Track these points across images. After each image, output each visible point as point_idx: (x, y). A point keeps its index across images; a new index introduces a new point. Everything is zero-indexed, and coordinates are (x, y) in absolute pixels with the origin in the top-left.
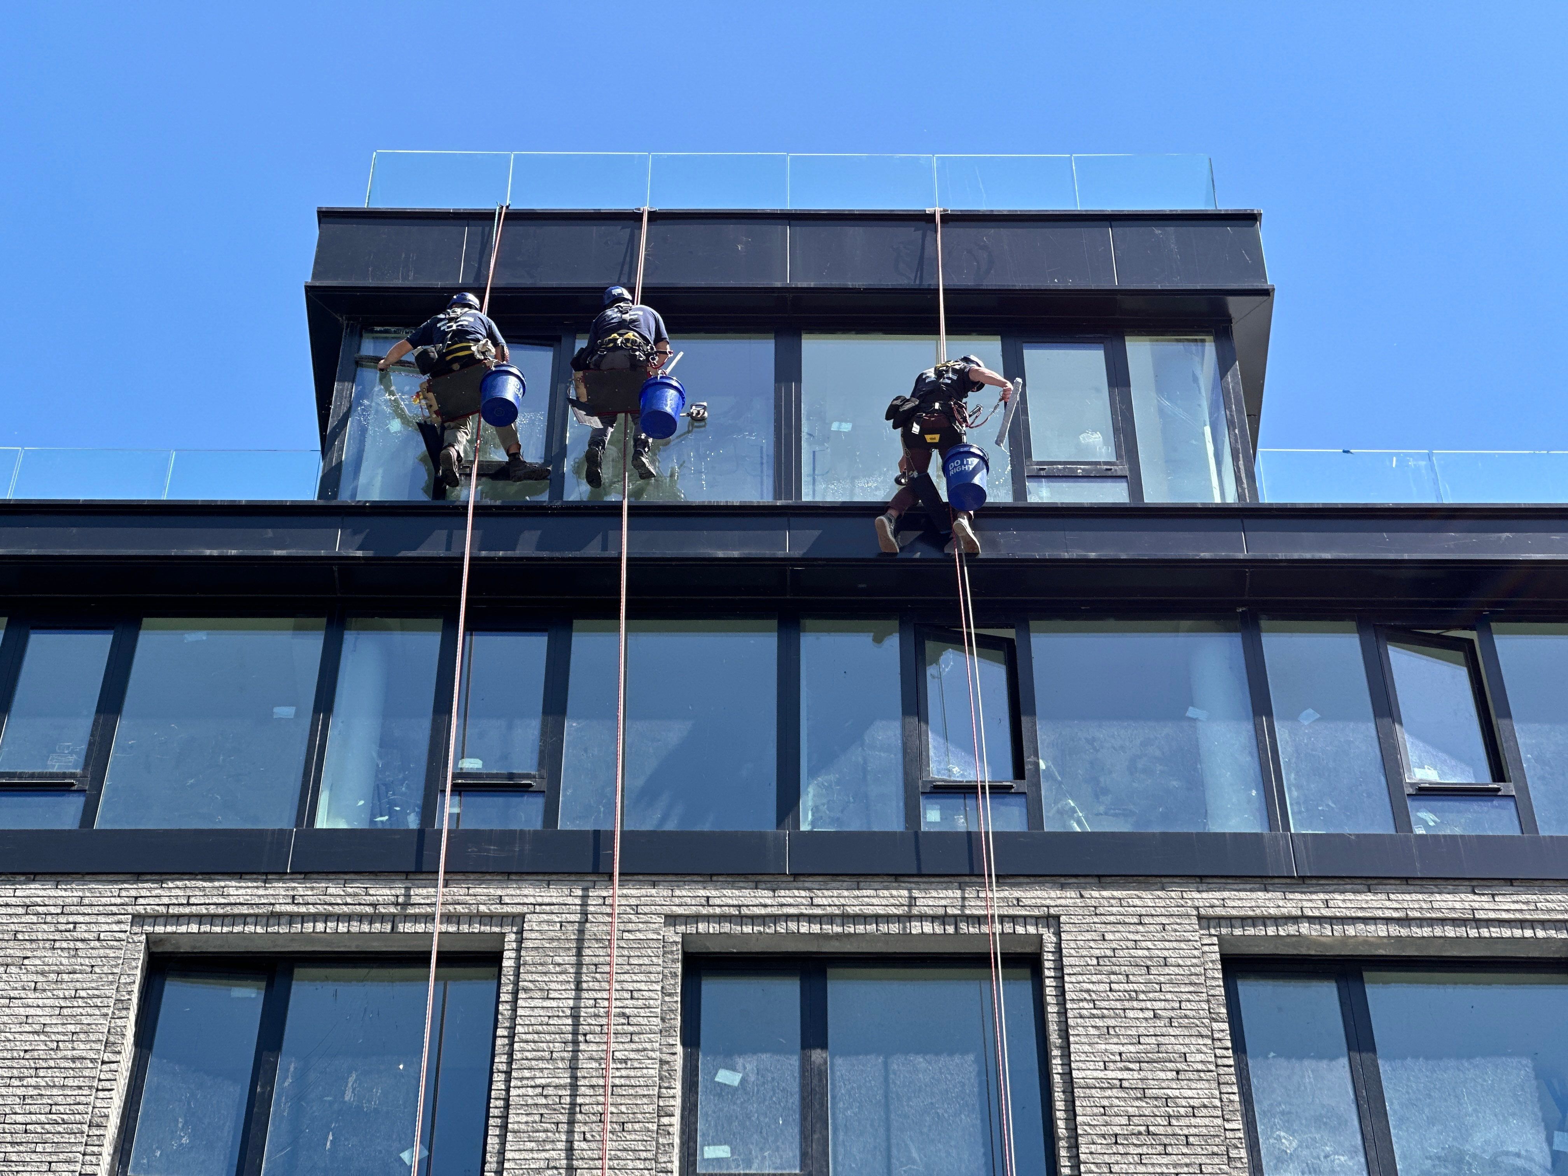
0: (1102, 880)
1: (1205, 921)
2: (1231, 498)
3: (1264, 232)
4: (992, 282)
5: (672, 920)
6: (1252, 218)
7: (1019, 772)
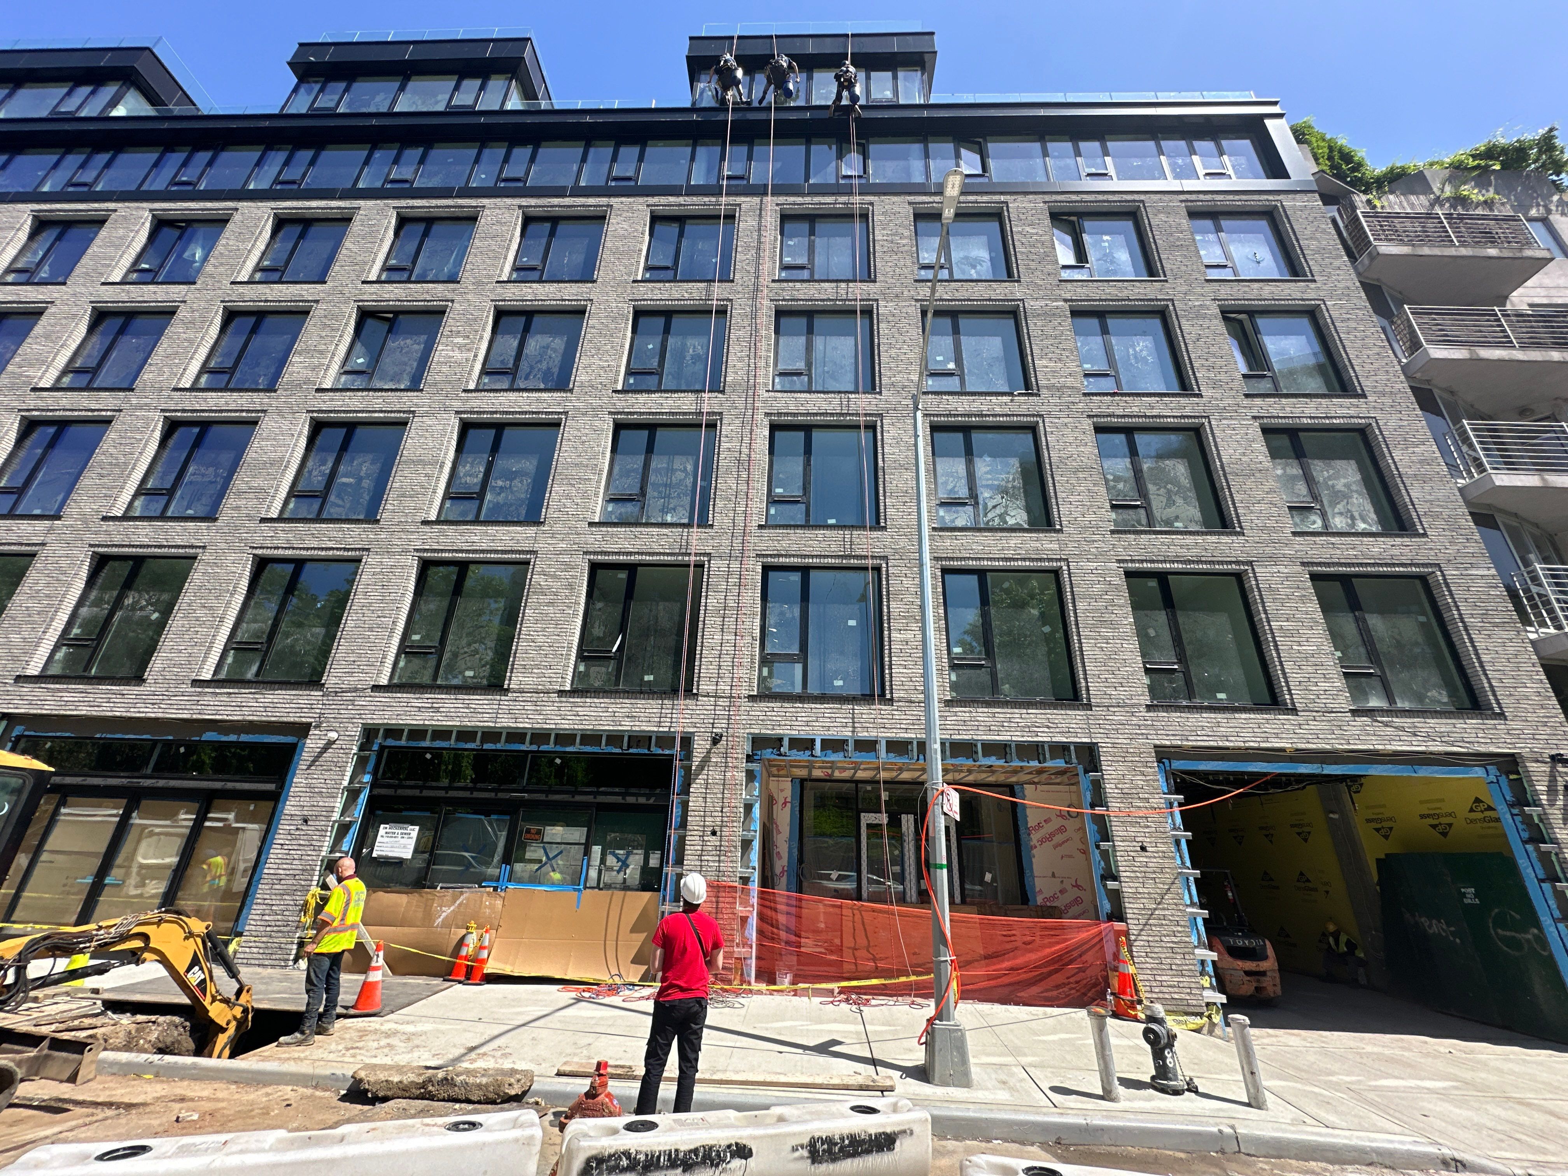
0: (885, 194)
1: (910, 203)
2: (922, 102)
3: (935, 37)
4: (864, 50)
5: (777, 205)
6: (932, 33)
7: (865, 172)
